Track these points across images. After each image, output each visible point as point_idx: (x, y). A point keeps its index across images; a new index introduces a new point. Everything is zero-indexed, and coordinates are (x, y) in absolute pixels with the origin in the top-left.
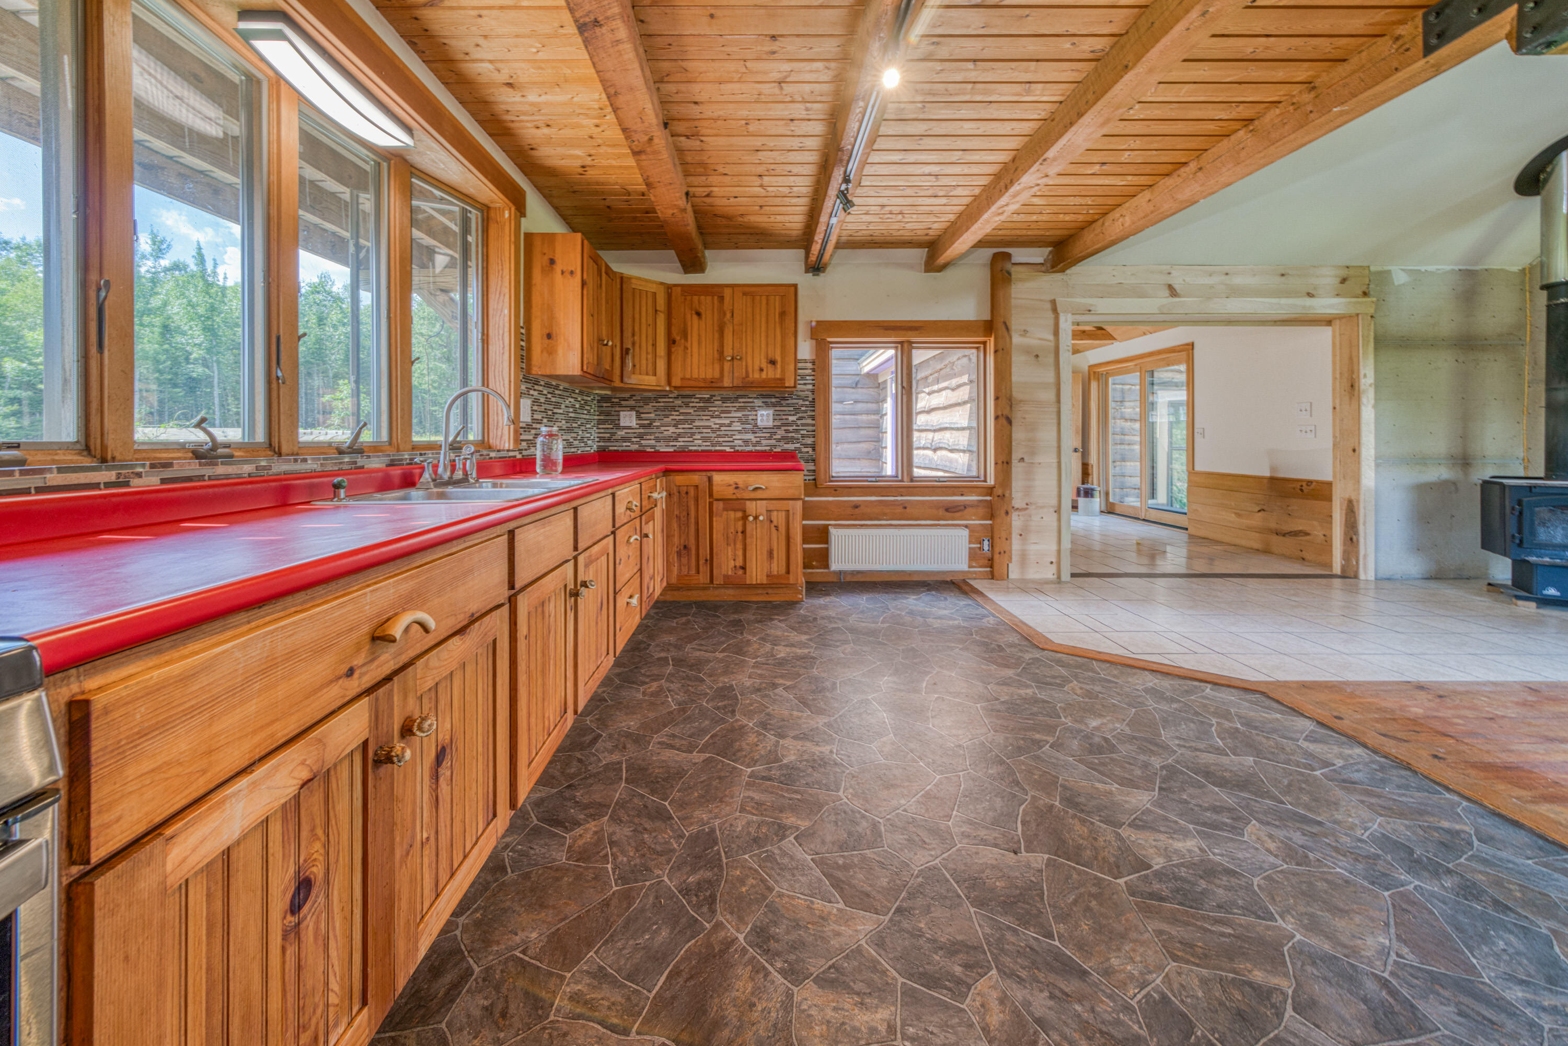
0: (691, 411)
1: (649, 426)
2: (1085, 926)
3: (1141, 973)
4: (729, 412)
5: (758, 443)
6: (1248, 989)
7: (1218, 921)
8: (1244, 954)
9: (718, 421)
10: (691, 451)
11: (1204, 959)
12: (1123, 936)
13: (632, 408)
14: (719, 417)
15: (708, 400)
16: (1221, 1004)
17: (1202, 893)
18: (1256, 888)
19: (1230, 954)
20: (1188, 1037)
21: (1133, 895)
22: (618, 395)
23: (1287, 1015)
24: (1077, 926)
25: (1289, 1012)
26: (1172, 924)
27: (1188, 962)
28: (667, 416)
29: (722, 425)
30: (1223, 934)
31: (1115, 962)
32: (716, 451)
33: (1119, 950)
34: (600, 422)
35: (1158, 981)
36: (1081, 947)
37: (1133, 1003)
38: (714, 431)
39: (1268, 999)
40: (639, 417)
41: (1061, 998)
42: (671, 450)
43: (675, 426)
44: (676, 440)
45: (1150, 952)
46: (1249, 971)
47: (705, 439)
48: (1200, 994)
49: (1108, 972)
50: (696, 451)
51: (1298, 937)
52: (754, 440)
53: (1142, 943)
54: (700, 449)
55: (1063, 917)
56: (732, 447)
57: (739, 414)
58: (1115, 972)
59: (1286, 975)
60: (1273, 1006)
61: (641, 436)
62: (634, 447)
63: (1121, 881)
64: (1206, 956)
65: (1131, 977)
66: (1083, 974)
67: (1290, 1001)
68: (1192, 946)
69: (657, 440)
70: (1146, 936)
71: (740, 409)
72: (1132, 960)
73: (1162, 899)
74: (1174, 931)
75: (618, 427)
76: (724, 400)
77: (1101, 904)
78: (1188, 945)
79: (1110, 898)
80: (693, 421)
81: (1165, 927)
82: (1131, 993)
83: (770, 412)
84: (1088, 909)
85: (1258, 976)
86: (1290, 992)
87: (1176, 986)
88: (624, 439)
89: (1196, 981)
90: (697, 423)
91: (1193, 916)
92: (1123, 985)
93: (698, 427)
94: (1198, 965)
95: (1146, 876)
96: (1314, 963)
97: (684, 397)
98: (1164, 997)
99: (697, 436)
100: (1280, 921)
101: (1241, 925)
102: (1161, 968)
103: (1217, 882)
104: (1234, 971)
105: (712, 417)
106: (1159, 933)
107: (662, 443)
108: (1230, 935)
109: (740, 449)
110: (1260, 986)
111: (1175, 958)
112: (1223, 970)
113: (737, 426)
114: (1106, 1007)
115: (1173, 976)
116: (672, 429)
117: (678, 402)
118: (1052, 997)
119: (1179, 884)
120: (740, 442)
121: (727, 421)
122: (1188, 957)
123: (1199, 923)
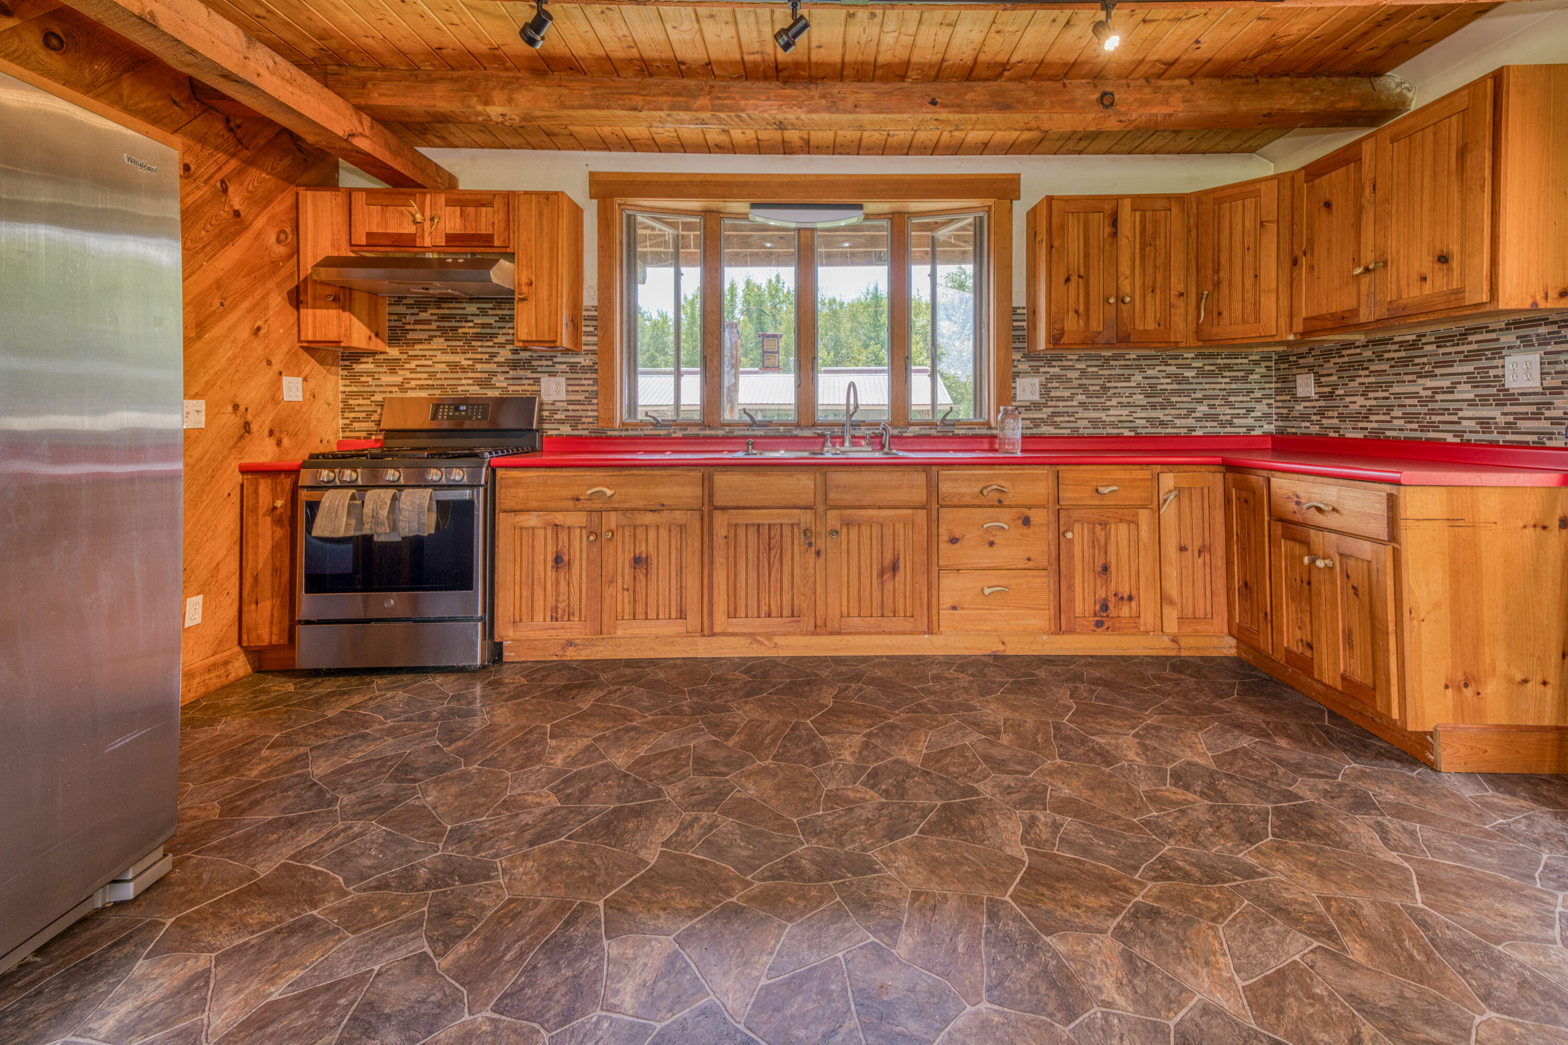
0: (1386, 367)
1: (1330, 396)
2: (567, 859)
3: (512, 874)
4: (1450, 364)
5: (1510, 427)
6: (459, 933)
7: (521, 955)
8: (484, 952)
9: (1429, 383)
10: (1387, 440)
11: (498, 919)
12: (546, 878)
13: (1311, 369)
14: (1432, 375)
15: (1413, 345)
16: (463, 908)
17: (557, 963)
18: (537, 1026)
19: (490, 943)
20: (460, 877)
21: (582, 904)
22: (1296, 351)
23: (426, 944)
24: (570, 855)
25: (427, 949)
26: (539, 917)
27: (503, 907)
28: (1352, 379)
29: (1436, 390)
30: (508, 949)
31: (530, 864)
32: (1429, 441)
33: (537, 870)
34: (1279, 392)
35: (501, 881)
36: (551, 851)
37: (497, 860)
38: (1423, 402)
39: (444, 941)
40: (1318, 384)
41: (523, 829)
42: (1360, 435)
43: (1364, 395)
44: (1366, 418)
45: (524, 887)
46: (469, 945)
47: (1409, 418)
48: (477, 900)
49: (525, 856)
50: (1396, 441)
51: (467, 1017)
52: (1501, 420)
53: (534, 887)
54: (1402, 435)
55: (581, 851)
56: (1457, 433)
57: (1469, 368)
58: (523, 860)
59: (447, 971)
60: (438, 940)
61: (1321, 413)
62: (1315, 429)
63: (601, 903)
64: (500, 923)
65: (514, 867)
66: (532, 844)
67: (432, 955)
68: (513, 918)
69: (1342, 418)
70: (539, 893)
71: (1469, 357)
72: (525, 874)
73: (567, 924)
74: (532, 915)
75: (1296, 399)
76: (1441, 341)
77: (583, 877)
78: (516, 916)
79: (585, 886)
80: (1390, 384)
81: (539, 910)
82: (504, 862)
83: (1534, 358)
84: (582, 867)
85: (461, 948)
86: (436, 962)
87: (492, 889)
88: (1304, 417)
89: (486, 903)
90: (1396, 389)
91: (537, 938)
92: (511, 860)
93: (1398, 396)
94: (496, 912)
95: (598, 926)
96: (439, 1005)
97: (1376, 343)
98: (490, 878)
99: (1397, 413)
100: (490, 1014)
101: (507, 971)
102: (509, 887)
103: (563, 989)
104: (476, 934)
105: (1420, 375)
106: (537, 903)
107: (1349, 425)
108: (504, 955)
109: (1473, 437)
110: (455, 943)
111: (511, 901)
112: (483, 926)
113: (1466, 392)
114: (505, 846)
115: (499, 892)
116: (1360, 401)
117: (1368, 353)
118: (527, 824)
119: (576, 949)
120: (1472, 424)
121: (1446, 383)
122: (506, 910)
123: (528, 937)
